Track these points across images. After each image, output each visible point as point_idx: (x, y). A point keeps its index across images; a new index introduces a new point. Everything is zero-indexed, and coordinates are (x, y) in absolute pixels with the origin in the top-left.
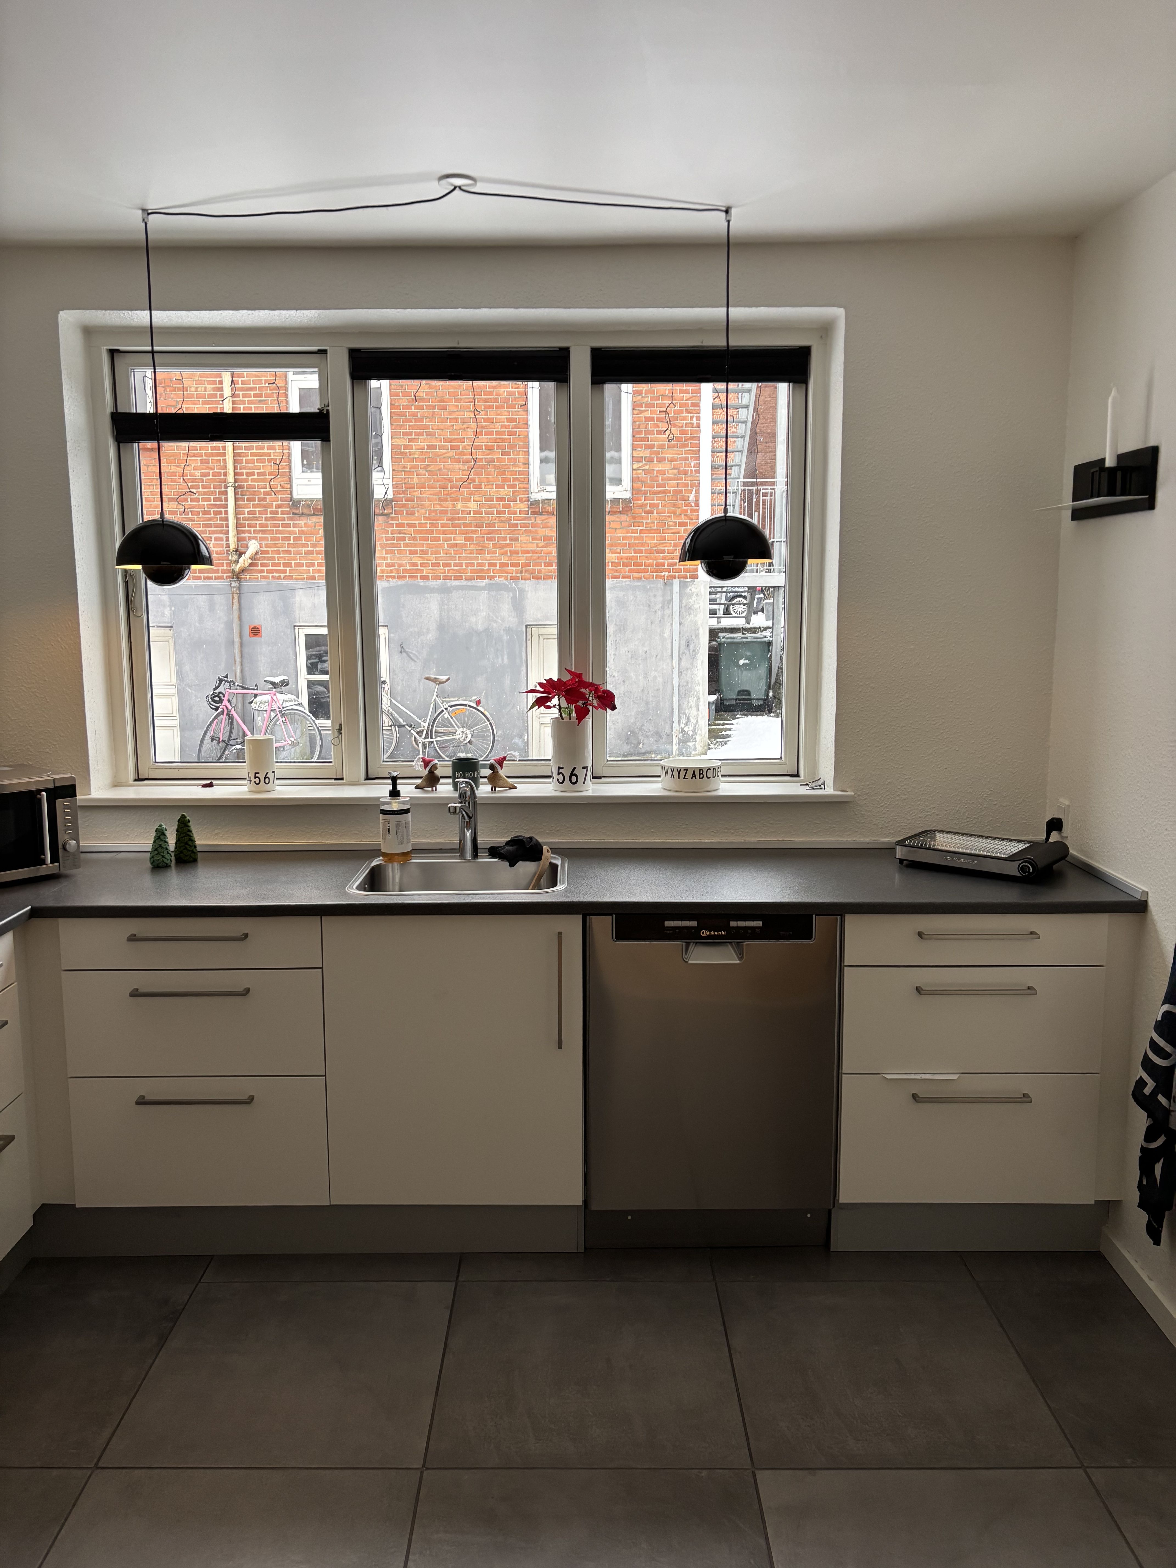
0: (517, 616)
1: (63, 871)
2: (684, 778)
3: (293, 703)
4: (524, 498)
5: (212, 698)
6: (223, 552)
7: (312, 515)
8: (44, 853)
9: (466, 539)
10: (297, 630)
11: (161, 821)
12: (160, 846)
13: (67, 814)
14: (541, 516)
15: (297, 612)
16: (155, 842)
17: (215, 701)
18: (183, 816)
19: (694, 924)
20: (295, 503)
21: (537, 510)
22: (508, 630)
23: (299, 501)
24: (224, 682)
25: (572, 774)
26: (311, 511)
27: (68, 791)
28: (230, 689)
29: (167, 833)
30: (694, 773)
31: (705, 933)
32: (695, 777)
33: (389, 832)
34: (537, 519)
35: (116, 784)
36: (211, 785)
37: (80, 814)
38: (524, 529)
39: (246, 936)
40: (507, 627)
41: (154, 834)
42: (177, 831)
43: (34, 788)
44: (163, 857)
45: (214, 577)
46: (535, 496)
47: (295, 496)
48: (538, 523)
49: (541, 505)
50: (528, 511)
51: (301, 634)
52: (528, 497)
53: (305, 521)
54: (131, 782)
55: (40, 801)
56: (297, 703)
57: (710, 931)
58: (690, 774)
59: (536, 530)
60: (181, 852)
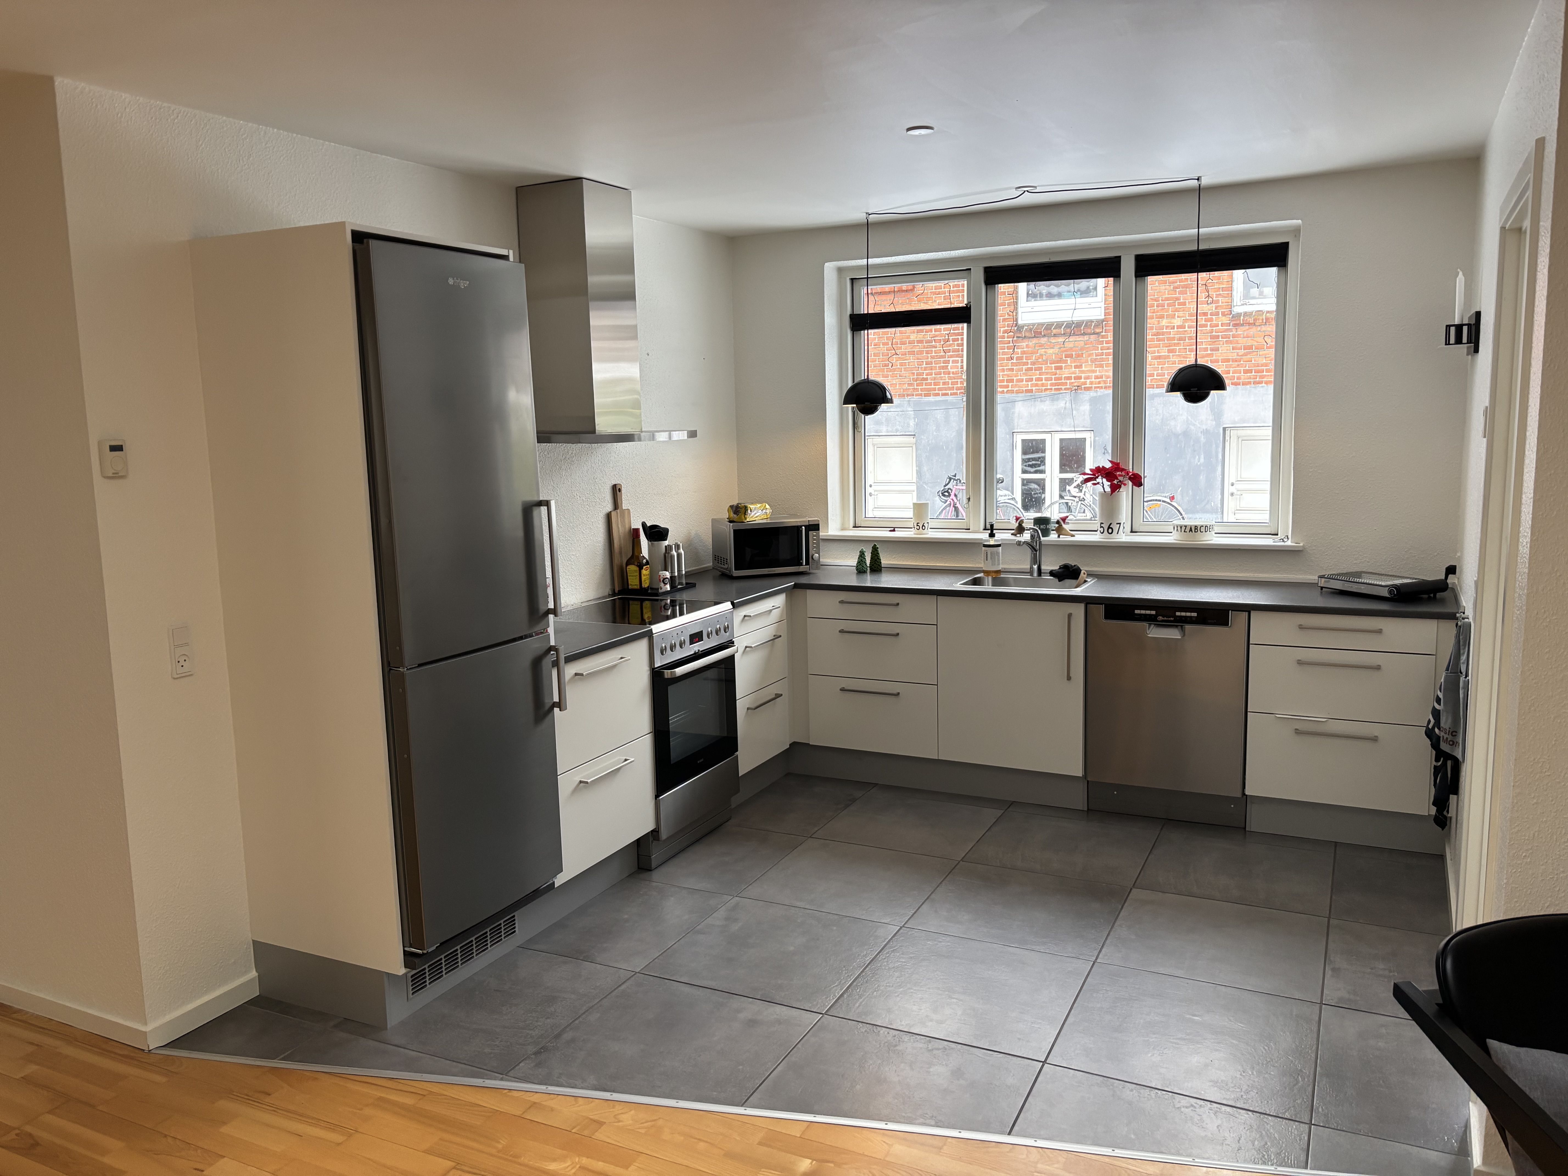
0: (1215, 419)
1: (811, 571)
2: (1184, 532)
3: (1007, 497)
4: (1227, 311)
5: (942, 494)
6: (958, 372)
7: (1033, 338)
8: (802, 559)
9: (1169, 351)
10: (1015, 436)
11: (863, 547)
12: (862, 560)
13: (815, 540)
14: (1241, 327)
15: (1016, 420)
16: (859, 558)
17: (944, 495)
18: (875, 545)
19: (1153, 612)
20: (1020, 328)
21: (1238, 322)
22: (1206, 432)
23: (1023, 327)
24: (952, 480)
25: (1109, 528)
26: (1032, 334)
27: (815, 527)
28: (957, 486)
29: (866, 554)
30: (1191, 528)
31: (1160, 618)
32: (1192, 531)
33: (987, 558)
34: (1239, 330)
35: (843, 529)
36: (894, 530)
37: (821, 544)
38: (1225, 340)
39: (898, 604)
40: (1205, 429)
41: (859, 554)
42: (871, 553)
43: (799, 524)
44: (863, 566)
45: (949, 394)
46: (1237, 310)
47: (1020, 322)
48: (1239, 334)
49: (1242, 318)
50: (1230, 323)
51: (1019, 439)
52: (1231, 311)
53: (1027, 343)
54: (851, 527)
55: (802, 531)
56: (1010, 497)
57: (1164, 617)
58: (1188, 530)
59: (1237, 341)
60: (873, 565)
